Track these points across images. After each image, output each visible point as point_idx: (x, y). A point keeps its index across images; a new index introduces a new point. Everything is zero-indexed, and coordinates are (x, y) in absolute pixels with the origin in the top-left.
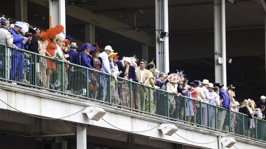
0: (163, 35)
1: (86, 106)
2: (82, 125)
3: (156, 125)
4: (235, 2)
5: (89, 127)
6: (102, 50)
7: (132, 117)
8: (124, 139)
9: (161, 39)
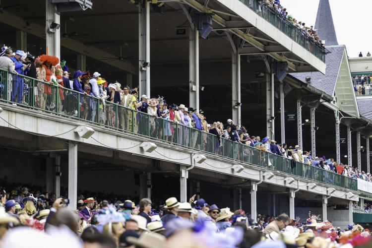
0: (145, 65)
1: (77, 126)
2: (74, 143)
3: (138, 143)
4: (207, 38)
5: (80, 144)
7: (117, 136)
8: (110, 155)
9: (143, 69)
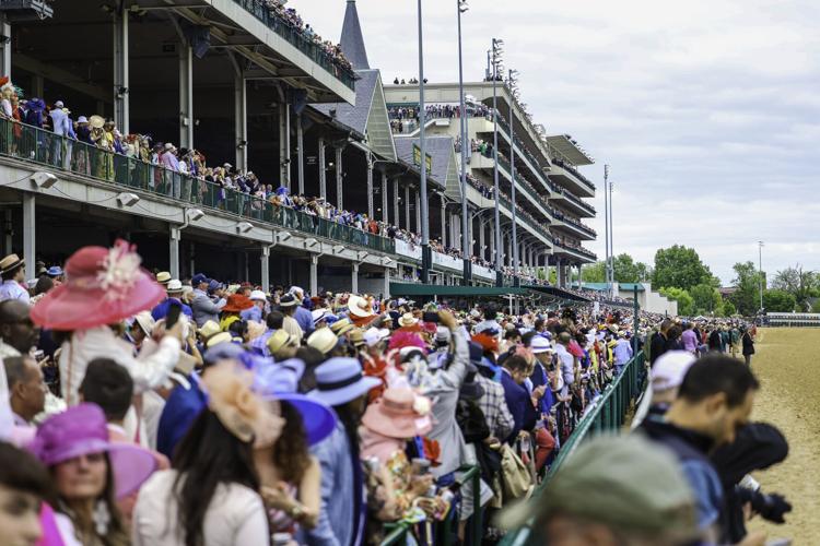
0: (122, 91)
1: (34, 172)
2: (30, 194)
3: (115, 194)
4: (203, 57)
5: (38, 195)
6: (54, 108)
7: (87, 185)
8: (78, 210)
9: (120, 96)
